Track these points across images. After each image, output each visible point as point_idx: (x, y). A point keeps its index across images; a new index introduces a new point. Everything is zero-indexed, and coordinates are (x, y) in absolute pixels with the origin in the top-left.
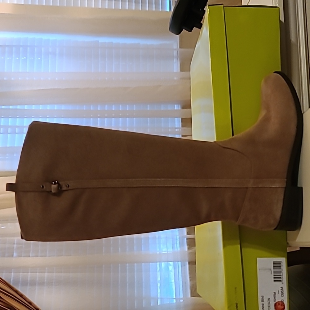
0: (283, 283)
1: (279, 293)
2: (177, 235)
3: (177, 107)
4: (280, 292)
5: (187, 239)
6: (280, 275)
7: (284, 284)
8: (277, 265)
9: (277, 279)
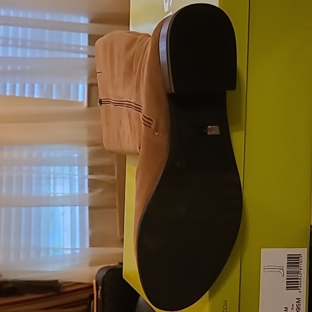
0: (300, 292)
1: (292, 309)
2: (75, 175)
3: (84, 20)
4: (295, 307)
5: (89, 180)
6: (298, 279)
7: (303, 293)
8: (293, 261)
9: (292, 284)
